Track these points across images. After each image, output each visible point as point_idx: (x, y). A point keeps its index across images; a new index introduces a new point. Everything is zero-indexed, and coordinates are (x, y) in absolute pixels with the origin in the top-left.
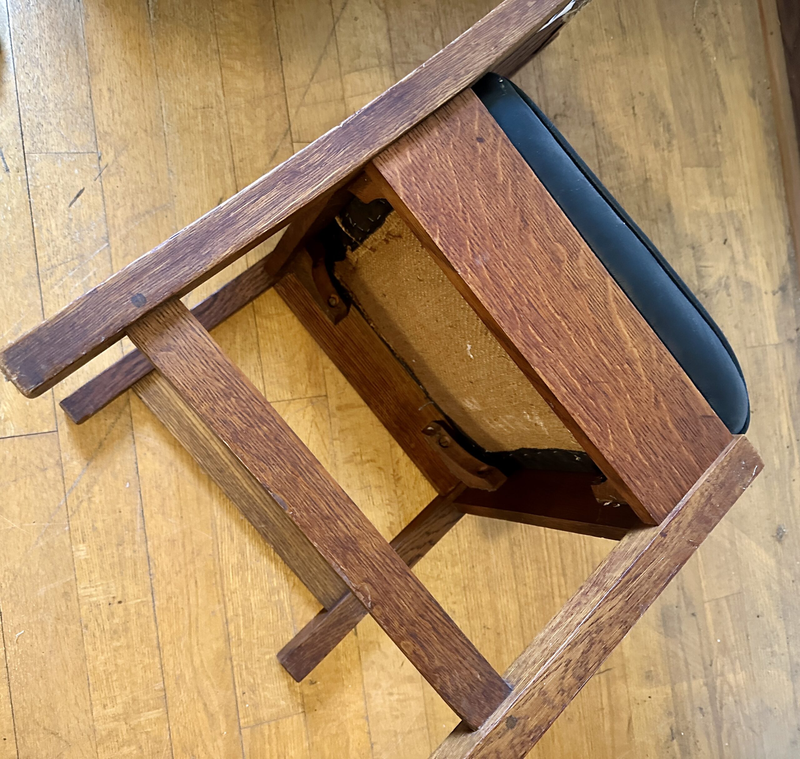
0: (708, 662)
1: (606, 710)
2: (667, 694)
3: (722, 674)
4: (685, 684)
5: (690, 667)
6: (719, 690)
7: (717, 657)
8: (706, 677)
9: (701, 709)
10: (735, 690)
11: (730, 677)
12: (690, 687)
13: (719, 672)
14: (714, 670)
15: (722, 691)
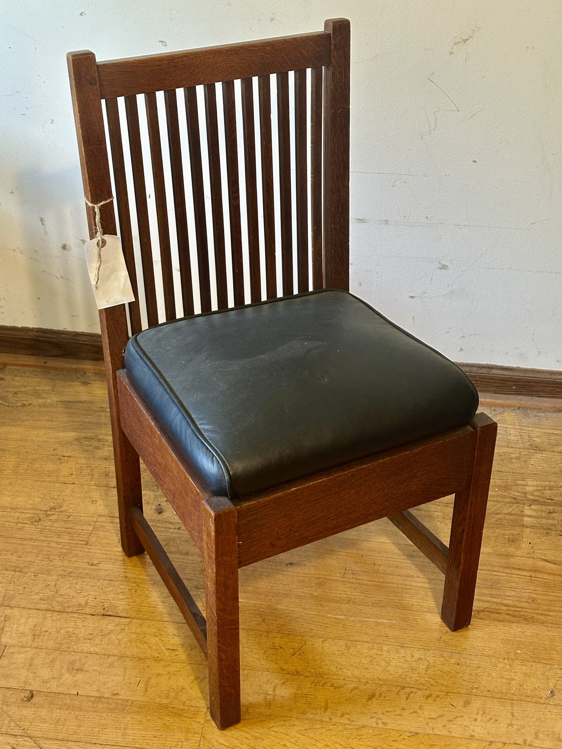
0: (513, 500)
1: (533, 574)
2: (531, 532)
3: (525, 493)
4: (526, 519)
5: (514, 512)
6: (537, 498)
7: (510, 493)
8: (524, 504)
9: (550, 513)
10: (540, 488)
11: (529, 489)
12: (529, 516)
13: (522, 495)
14: (519, 498)
15: (538, 496)
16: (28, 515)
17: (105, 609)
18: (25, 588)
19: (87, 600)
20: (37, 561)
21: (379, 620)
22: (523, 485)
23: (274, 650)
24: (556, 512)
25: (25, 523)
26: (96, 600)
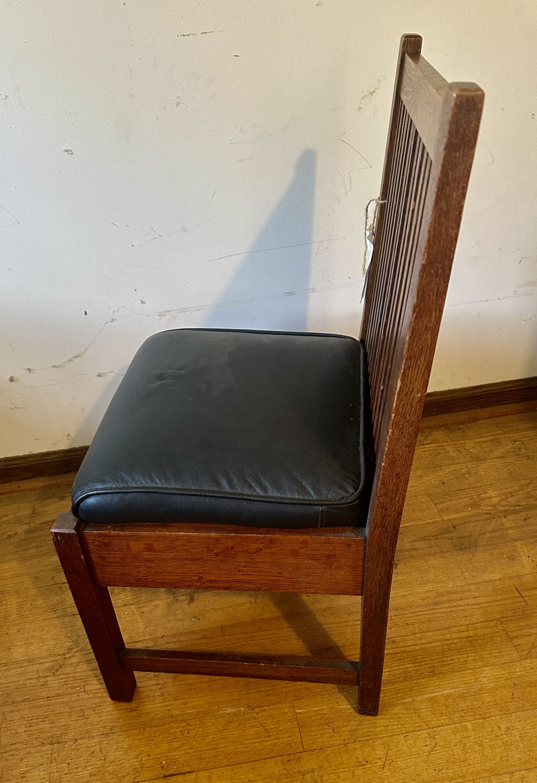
0: (488, 516)
2: (522, 544)
3: (494, 506)
4: (510, 531)
5: (496, 528)
6: (507, 508)
7: (482, 510)
8: (499, 517)
9: (525, 519)
10: (503, 497)
11: (495, 500)
12: (511, 528)
13: (493, 508)
14: (493, 512)
15: (506, 506)
16: (46, 666)
17: (164, 768)
18: (69, 764)
19: (141, 761)
20: (72, 723)
21: (445, 692)
22: (488, 498)
23: (362, 767)
24: (530, 518)
25: (46, 677)
26: (151, 757)
